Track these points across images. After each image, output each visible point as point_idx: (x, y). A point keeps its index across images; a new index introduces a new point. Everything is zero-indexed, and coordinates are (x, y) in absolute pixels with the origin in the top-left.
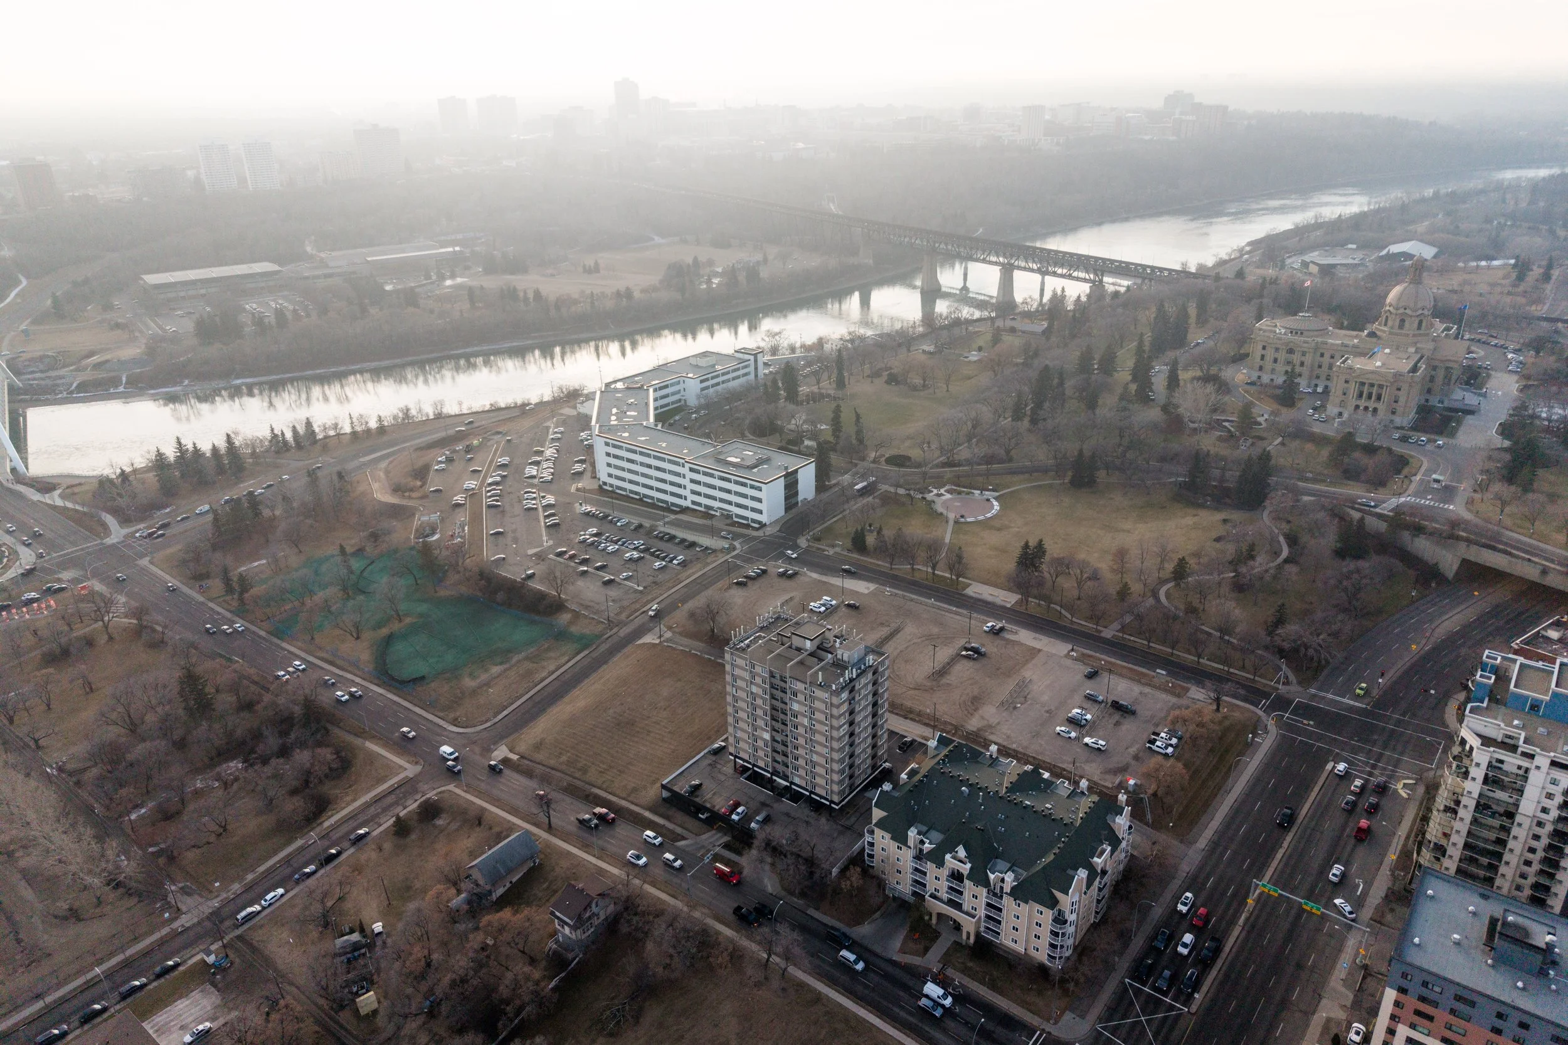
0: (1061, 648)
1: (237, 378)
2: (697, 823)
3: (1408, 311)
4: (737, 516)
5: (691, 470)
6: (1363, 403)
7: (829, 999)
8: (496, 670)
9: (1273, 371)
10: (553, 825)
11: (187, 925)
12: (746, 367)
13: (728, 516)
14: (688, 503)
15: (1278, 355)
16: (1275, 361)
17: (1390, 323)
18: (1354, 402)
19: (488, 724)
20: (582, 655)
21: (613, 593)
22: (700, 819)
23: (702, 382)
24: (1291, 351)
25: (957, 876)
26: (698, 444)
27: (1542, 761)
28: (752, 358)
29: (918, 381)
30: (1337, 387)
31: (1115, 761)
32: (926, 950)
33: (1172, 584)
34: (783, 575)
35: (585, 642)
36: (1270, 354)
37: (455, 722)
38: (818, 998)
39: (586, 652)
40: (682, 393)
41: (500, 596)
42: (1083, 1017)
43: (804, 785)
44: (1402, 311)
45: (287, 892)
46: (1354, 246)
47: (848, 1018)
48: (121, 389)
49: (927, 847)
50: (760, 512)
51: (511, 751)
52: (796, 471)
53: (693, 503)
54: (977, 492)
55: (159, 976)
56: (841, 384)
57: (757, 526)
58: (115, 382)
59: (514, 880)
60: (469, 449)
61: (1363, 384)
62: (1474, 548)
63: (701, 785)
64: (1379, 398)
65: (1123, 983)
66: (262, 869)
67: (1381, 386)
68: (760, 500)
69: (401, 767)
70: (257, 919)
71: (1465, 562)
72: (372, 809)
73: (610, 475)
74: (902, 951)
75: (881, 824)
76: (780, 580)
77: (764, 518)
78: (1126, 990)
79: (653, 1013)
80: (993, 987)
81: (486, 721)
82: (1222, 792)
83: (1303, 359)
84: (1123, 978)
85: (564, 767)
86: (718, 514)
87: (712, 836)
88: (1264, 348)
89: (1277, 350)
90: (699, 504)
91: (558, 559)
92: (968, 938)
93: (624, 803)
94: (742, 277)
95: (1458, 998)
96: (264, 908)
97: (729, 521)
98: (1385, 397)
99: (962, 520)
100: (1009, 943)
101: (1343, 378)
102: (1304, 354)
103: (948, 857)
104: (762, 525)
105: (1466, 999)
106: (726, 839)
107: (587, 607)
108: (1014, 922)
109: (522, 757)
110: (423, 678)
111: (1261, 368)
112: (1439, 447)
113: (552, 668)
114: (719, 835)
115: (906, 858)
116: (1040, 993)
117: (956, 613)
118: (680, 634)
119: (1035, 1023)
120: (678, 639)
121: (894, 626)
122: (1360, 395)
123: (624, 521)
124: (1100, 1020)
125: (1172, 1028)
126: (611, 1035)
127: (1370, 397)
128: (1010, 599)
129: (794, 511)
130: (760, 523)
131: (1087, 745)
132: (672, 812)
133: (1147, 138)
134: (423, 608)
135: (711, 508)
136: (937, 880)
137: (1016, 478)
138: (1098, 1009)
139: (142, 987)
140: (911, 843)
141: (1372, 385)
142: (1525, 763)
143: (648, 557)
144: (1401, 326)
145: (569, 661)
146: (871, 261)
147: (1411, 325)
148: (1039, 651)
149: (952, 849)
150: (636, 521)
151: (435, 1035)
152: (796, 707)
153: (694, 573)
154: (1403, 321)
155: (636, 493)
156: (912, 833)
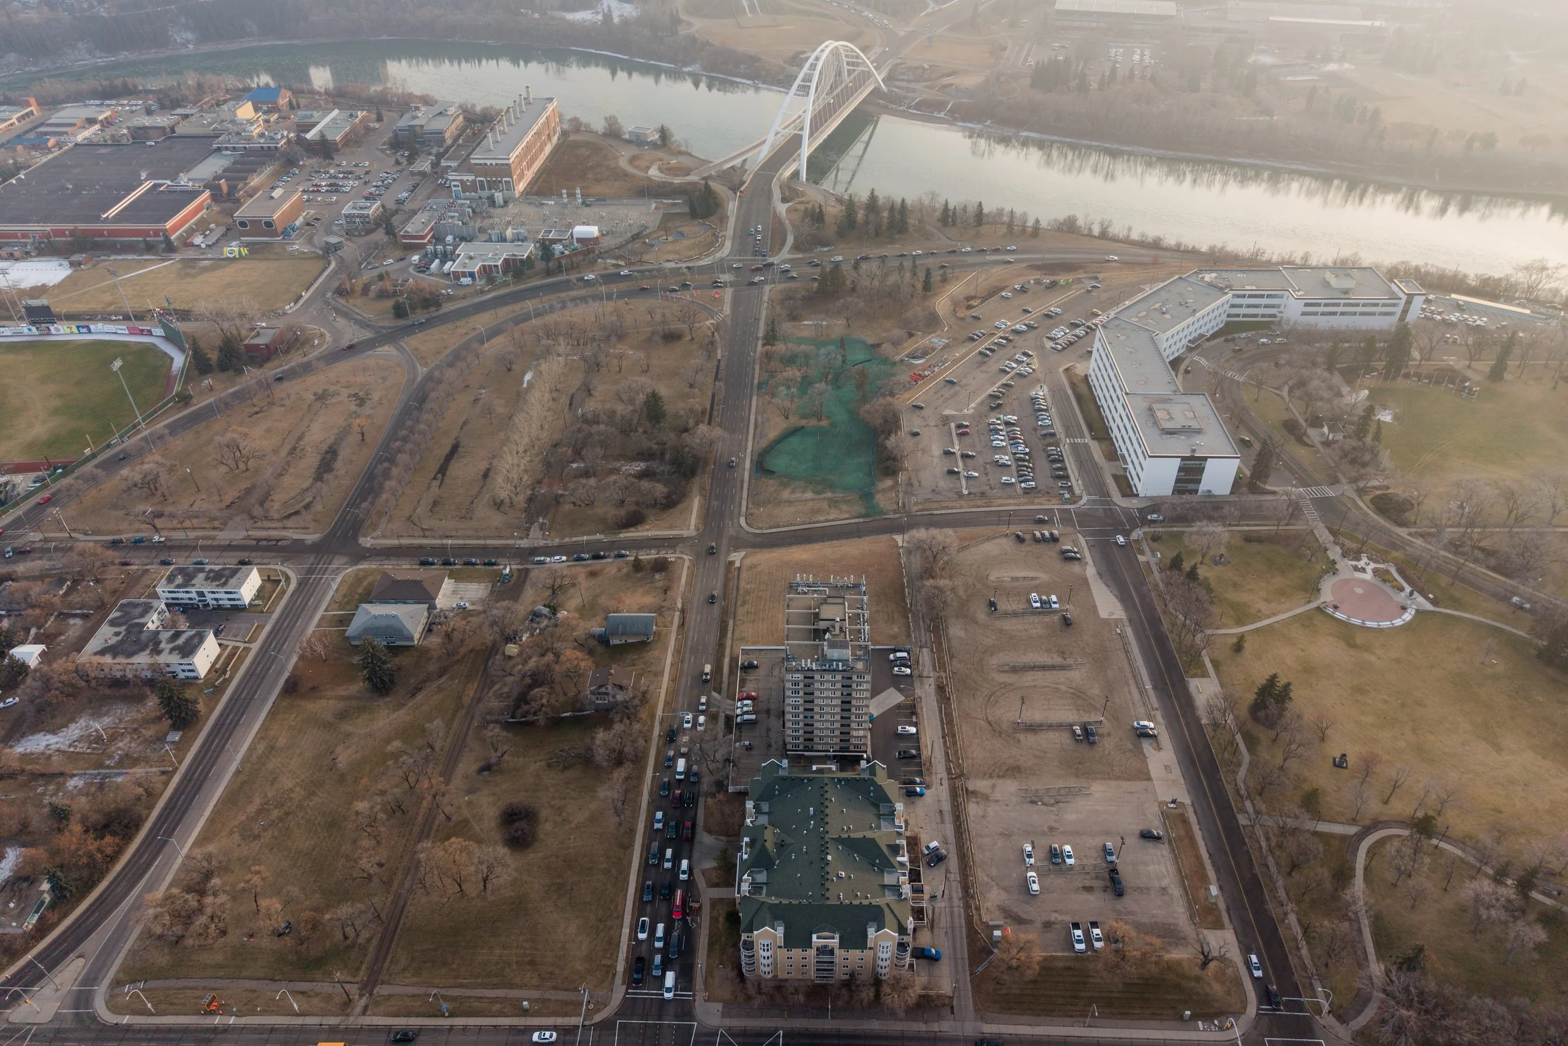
0: (1173, 792)
1: (1028, 130)
4: (1130, 472)
5: (1123, 404)
8: (809, 495)
11: (523, 546)
12: (1394, 305)
19: (757, 532)
20: (857, 520)
21: (944, 484)
23: (1306, 305)
28: (1404, 298)
31: (1024, 910)
32: (717, 885)
39: (862, 520)
40: (1282, 308)
42: (723, 1016)
45: (566, 561)
48: (942, 115)
51: (742, 559)
52: (1205, 459)
53: (1115, 437)
55: (485, 564)
56: (1497, 374)
58: (939, 106)
59: (629, 641)
60: (1054, 284)
63: (756, 667)
65: (777, 1030)
66: (571, 540)
68: (1142, 469)
69: (688, 526)
74: (704, 872)
76: (1055, 556)
78: (771, 1035)
81: (760, 529)
82: (1081, 1019)
84: (782, 1028)
86: (1121, 460)
91: (954, 429)
93: (729, 642)
97: (1121, 473)
99: (1330, 611)
104: (1137, 494)
109: (739, 568)
110: (773, 472)
113: (831, 517)
117: (1142, 692)
119: (697, 987)
121: (1070, 661)
123: (1048, 422)
124: (729, 1030)
129: (1186, 497)
130: (1137, 490)
138: (739, 1023)
139: (475, 564)
143: (1013, 467)
145: (845, 519)
148: (1149, 779)
150: (1056, 427)
153: (1009, 505)
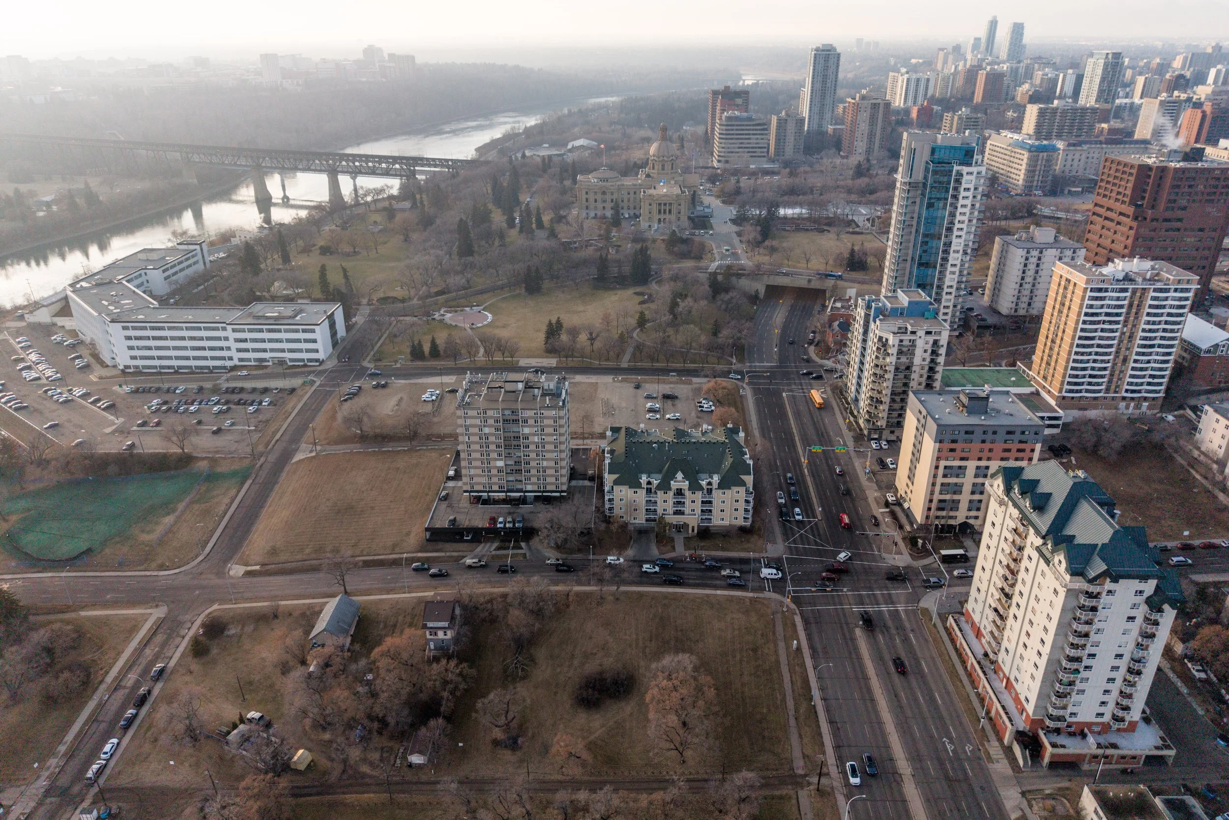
0: (608, 379)
2: (466, 544)
3: (665, 159)
4: (292, 360)
5: (234, 330)
6: (662, 217)
7: (648, 592)
8: (169, 520)
9: (596, 208)
10: (348, 591)
11: (27, 811)
12: (194, 256)
13: (281, 362)
14: (236, 362)
15: (596, 197)
16: (596, 201)
17: (656, 167)
18: (658, 217)
19: (201, 558)
20: (246, 486)
21: (230, 437)
22: (467, 541)
23: (164, 271)
24: (604, 193)
25: (679, 492)
26: (225, 312)
27: (921, 333)
28: (198, 247)
29: (348, 249)
30: (644, 211)
33: (638, 330)
34: (377, 387)
35: (242, 476)
36: (592, 197)
37: (161, 567)
38: (641, 595)
39: (249, 482)
40: (146, 284)
41: (112, 469)
42: (776, 543)
43: (536, 488)
44: (661, 159)
45: (120, 740)
46: (547, 145)
47: (665, 596)
49: (656, 483)
50: (317, 351)
51: (246, 565)
52: (333, 314)
53: (241, 360)
54: (468, 309)
57: (318, 364)
59: (352, 633)
61: (660, 204)
62: (772, 277)
63: (454, 518)
64: (670, 212)
65: (780, 521)
66: (70, 737)
67: (670, 204)
68: (315, 341)
69: (143, 614)
70: (108, 771)
71: (768, 287)
72: (148, 651)
73: (133, 358)
75: (616, 482)
76: (376, 390)
77: (321, 356)
78: (784, 524)
79: (541, 654)
80: (723, 549)
81: (197, 556)
83: (612, 197)
84: (778, 519)
85: (314, 556)
86: (270, 364)
87: (484, 548)
88: (587, 193)
89: (596, 193)
90: (249, 360)
91: (144, 428)
92: (693, 530)
93: (394, 556)
94: (80, 201)
95: (967, 433)
96: (108, 760)
97: (285, 367)
98: (674, 211)
99: (474, 326)
100: (720, 523)
101: (647, 202)
102: (612, 194)
103: (672, 482)
104: (321, 362)
105: (969, 431)
106: (495, 545)
107: (217, 452)
108: (722, 507)
109: (263, 565)
110: (89, 551)
111: (587, 208)
112: (712, 235)
113: (226, 500)
114: (488, 545)
115: (641, 496)
116: (748, 541)
118: (328, 444)
119: (758, 556)
120: (328, 447)
122: (660, 212)
123: (182, 387)
124: (784, 541)
125: (818, 529)
126: (524, 678)
127: (665, 212)
128: (552, 362)
130: (317, 360)
131: (669, 419)
132: (440, 545)
133: (364, 79)
134: (22, 504)
135: (265, 360)
136: (665, 503)
137: (485, 296)
138: (779, 536)
140: (644, 485)
141: (665, 204)
142: (913, 337)
143: (233, 407)
144: (663, 169)
145: (239, 492)
146: (195, 180)
147: (668, 166)
148: (596, 383)
149: (673, 477)
150: (194, 386)
151: (382, 749)
152: (526, 431)
153: (294, 406)
154: (663, 166)
155: (169, 367)
156: (644, 479)
